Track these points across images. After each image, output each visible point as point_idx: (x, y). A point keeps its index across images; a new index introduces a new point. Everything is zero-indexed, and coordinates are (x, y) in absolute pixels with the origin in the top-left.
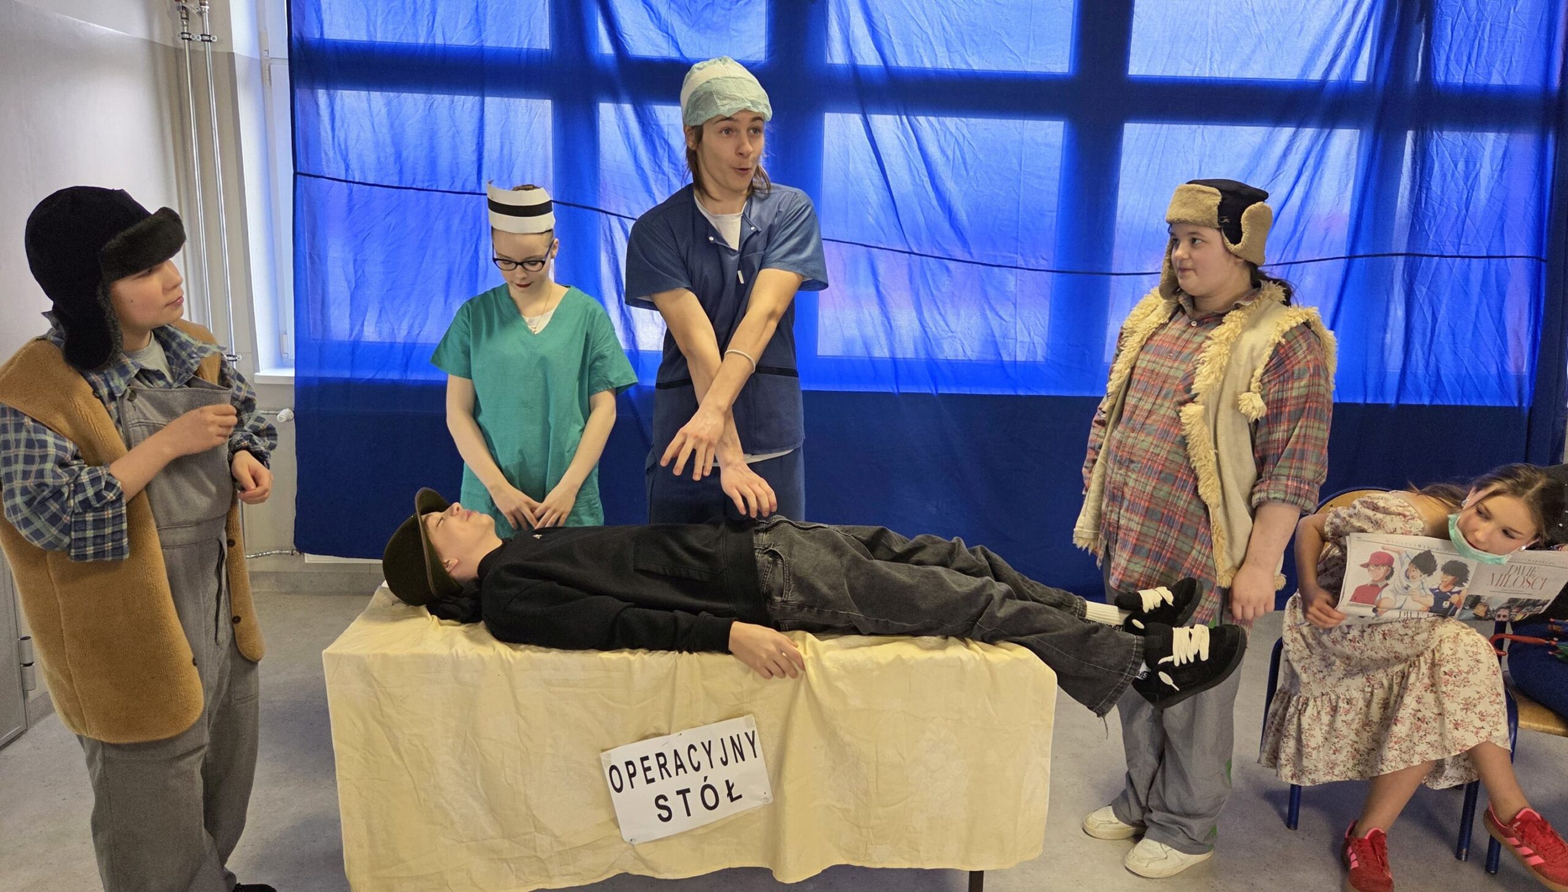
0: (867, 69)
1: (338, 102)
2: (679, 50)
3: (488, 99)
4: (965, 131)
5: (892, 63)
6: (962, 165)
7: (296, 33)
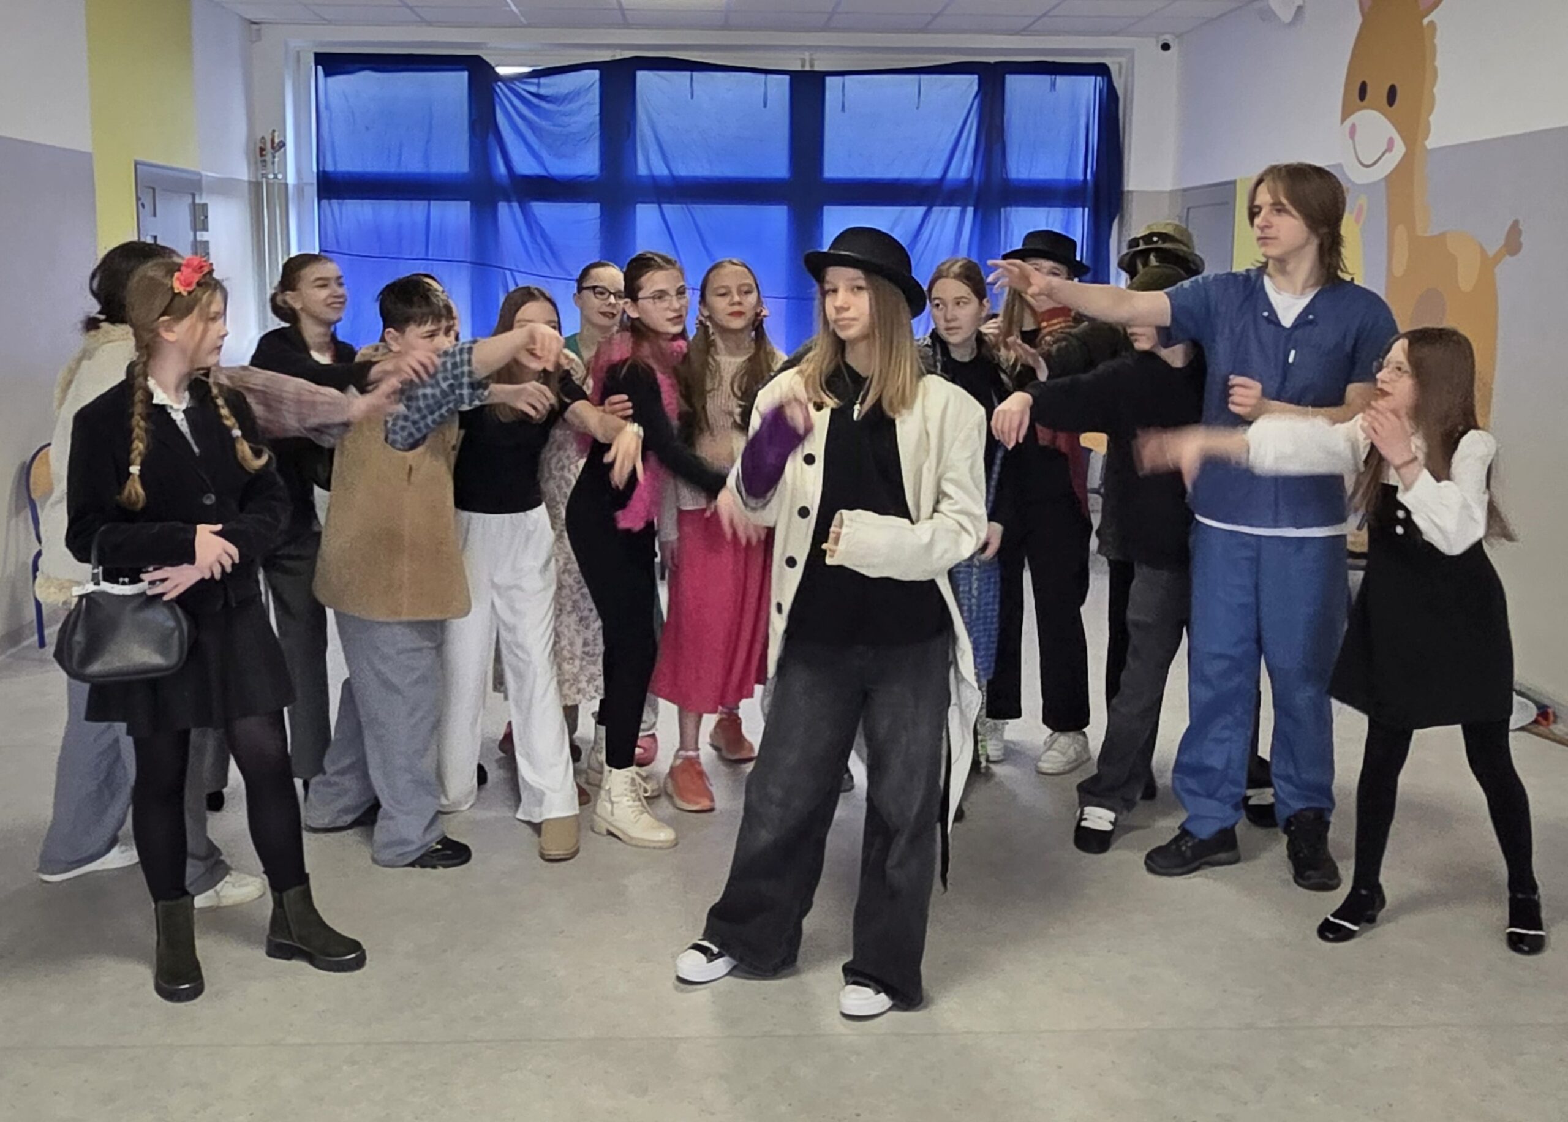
0: (660, 177)
1: (344, 210)
2: (546, 169)
3: (432, 203)
5: (675, 173)
7: (321, 169)
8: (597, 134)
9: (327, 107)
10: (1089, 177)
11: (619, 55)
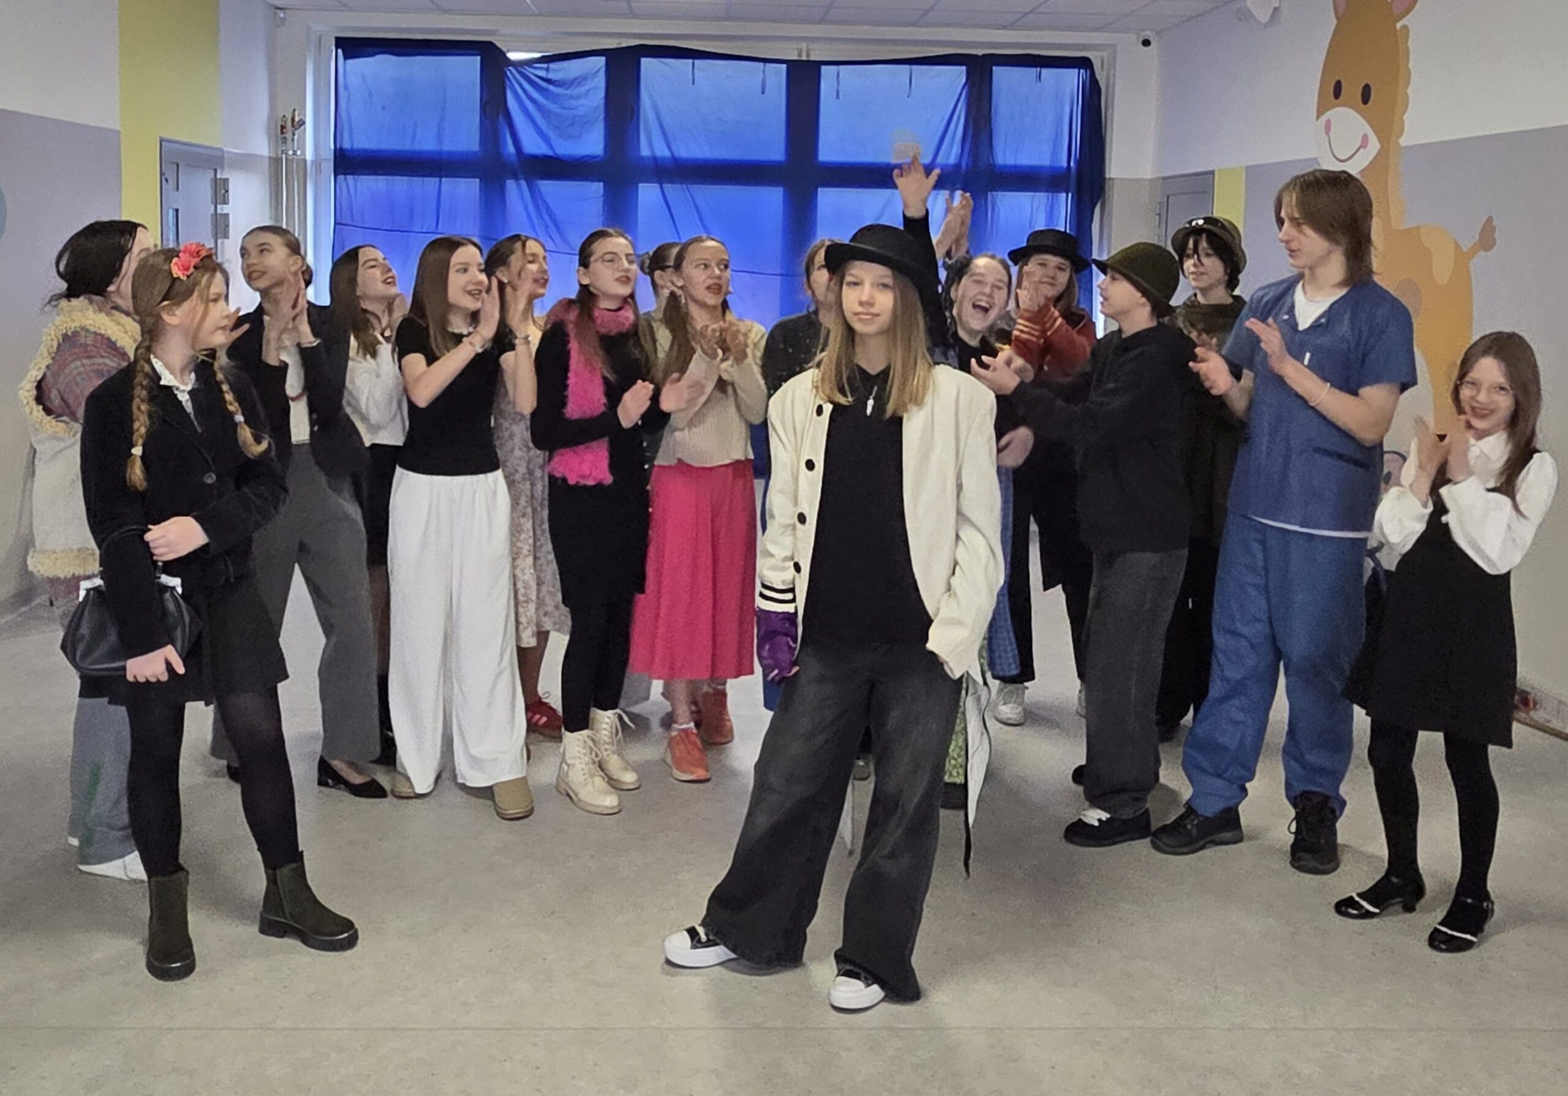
0: (663, 159)
1: (358, 186)
3: (443, 179)
4: (722, 194)
5: (677, 155)
7: (338, 146)
8: (602, 116)
9: (346, 88)
10: (1072, 164)
11: (625, 43)
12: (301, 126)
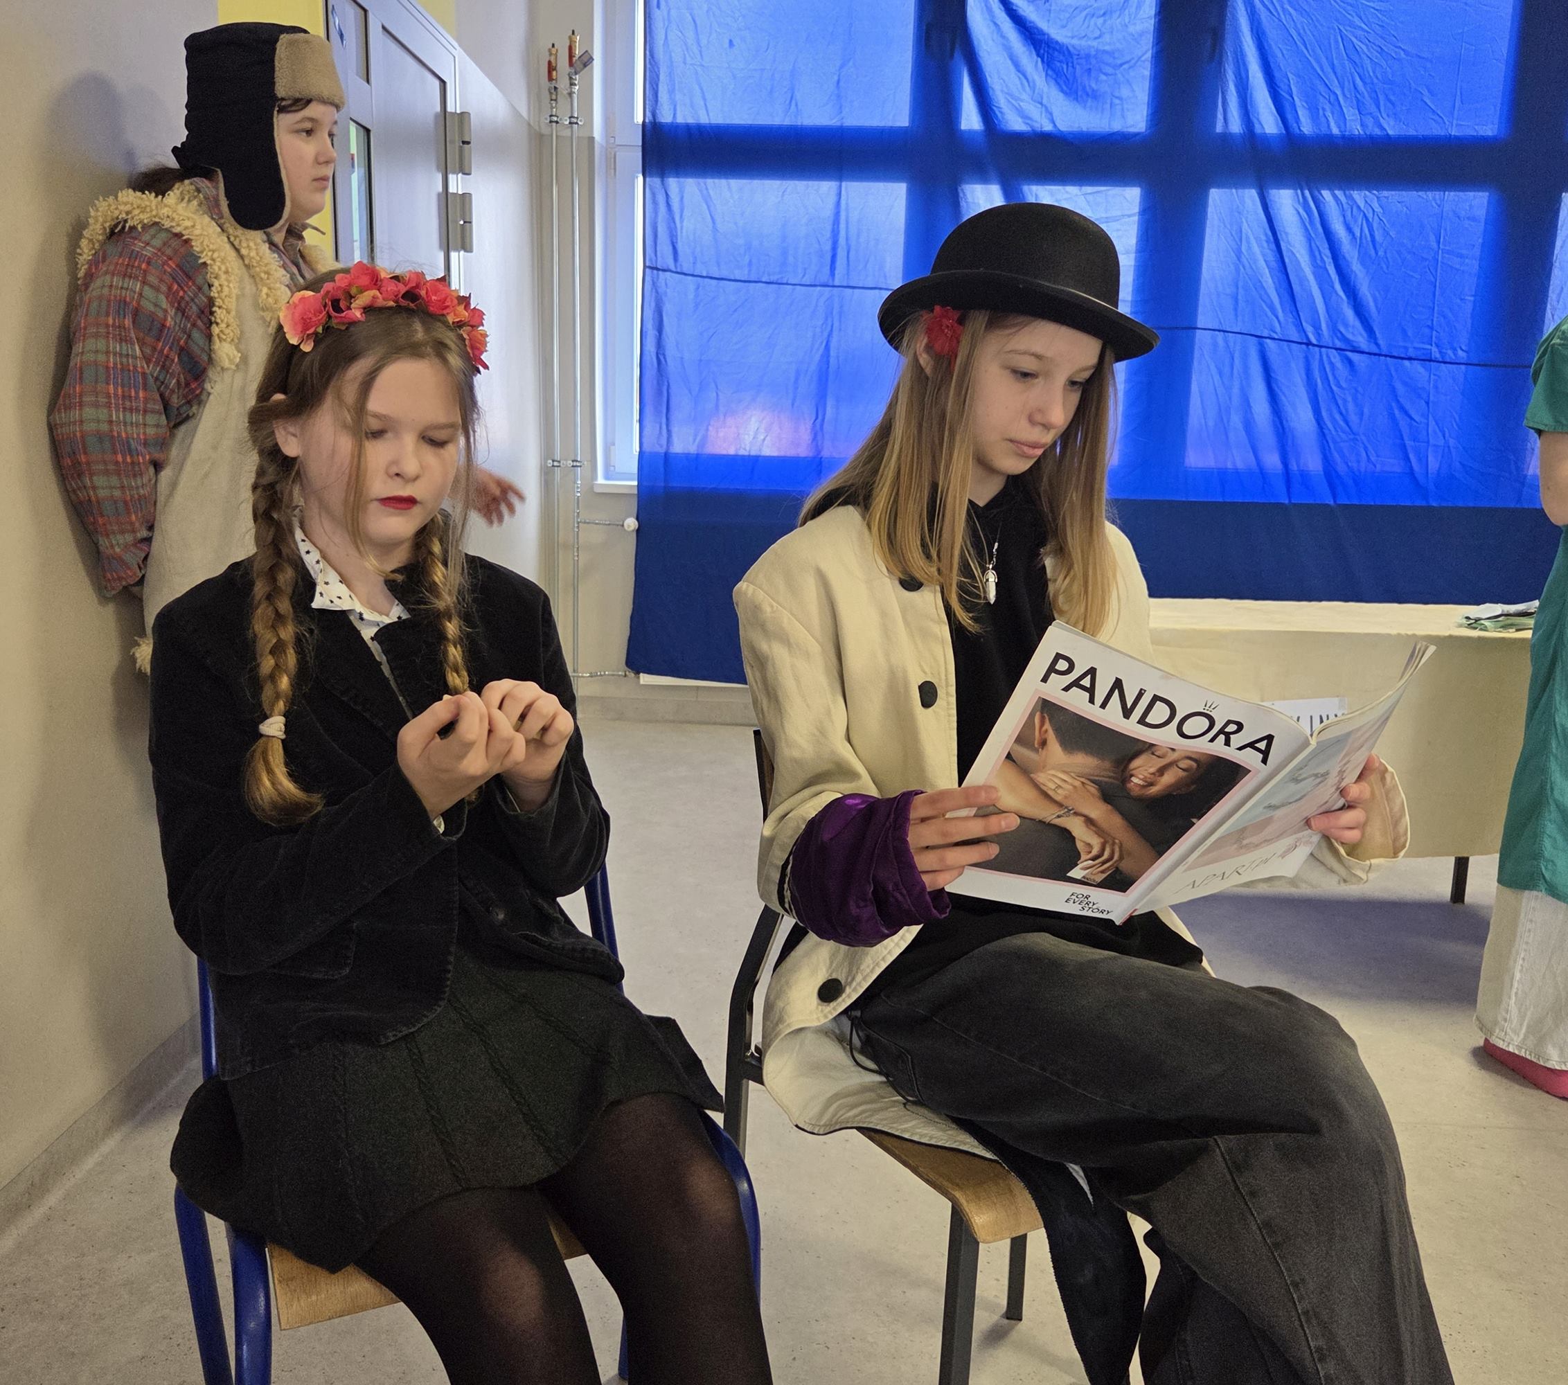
0: (1265, 138)
1: (687, 196)
4: (1376, 205)
5: (1295, 131)
6: (1370, 243)
7: (650, 118)
12: (585, 65)
